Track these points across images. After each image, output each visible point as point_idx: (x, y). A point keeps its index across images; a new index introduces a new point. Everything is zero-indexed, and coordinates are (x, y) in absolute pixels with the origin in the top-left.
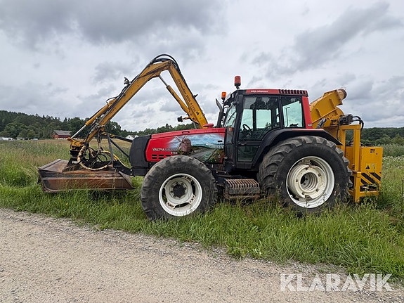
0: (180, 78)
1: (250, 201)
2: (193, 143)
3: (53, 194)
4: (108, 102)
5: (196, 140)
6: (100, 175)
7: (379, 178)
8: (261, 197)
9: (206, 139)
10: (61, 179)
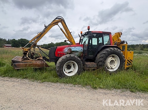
0: (65, 26)
2: (72, 50)
4: (38, 34)
5: (73, 49)
6: (36, 62)
7: (132, 61)
9: (77, 49)
10: (21, 64)
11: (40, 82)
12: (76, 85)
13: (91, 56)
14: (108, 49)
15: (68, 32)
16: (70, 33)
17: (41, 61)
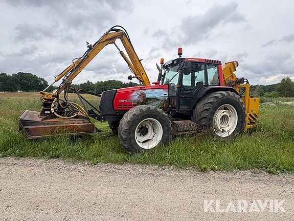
1: (192, 135)
2: (148, 96)
3: (35, 140)
4: (74, 61)
5: (150, 94)
6: (73, 122)
7: (257, 116)
8: (198, 132)
9: (156, 93)
10: (40, 126)
11: (88, 164)
12: (164, 167)
13: (184, 108)
14: (217, 94)
15: (136, 58)
16: (140, 61)
17: (83, 120)
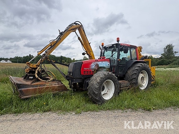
0: (84, 34)
5: (101, 64)
6: (51, 84)
9: (104, 64)
13: (121, 73)
14: (139, 65)
15: (87, 42)
16: (89, 44)
17: (58, 83)
